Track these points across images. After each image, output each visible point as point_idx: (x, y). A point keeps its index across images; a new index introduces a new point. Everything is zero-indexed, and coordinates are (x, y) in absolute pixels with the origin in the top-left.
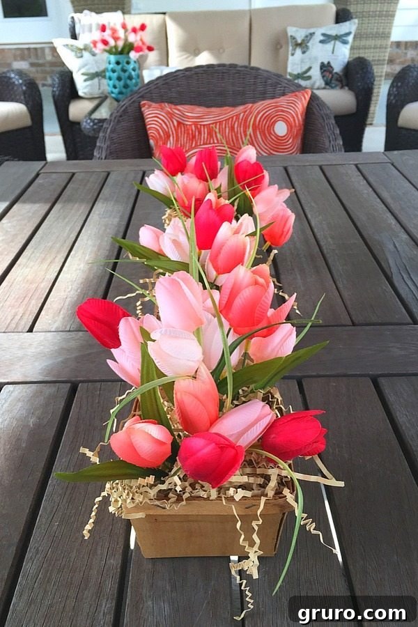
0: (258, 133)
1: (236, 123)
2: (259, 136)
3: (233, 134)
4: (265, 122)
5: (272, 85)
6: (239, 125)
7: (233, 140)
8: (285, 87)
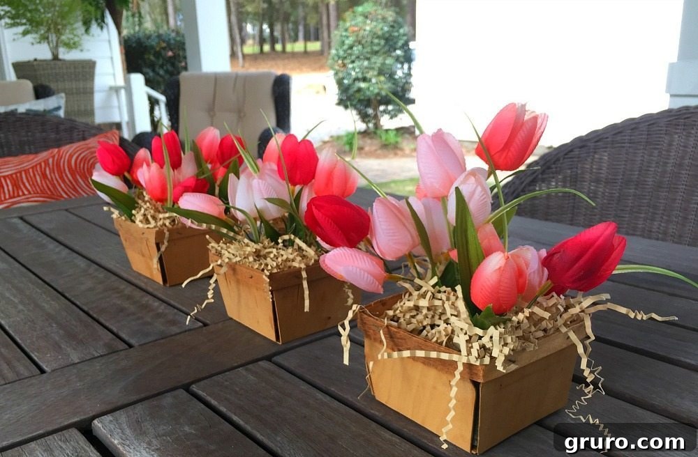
0: (78, 177)
1: (47, 169)
2: (80, 180)
3: (48, 182)
4: (82, 165)
5: (65, 130)
6: (52, 171)
7: (49, 189)
8: (83, 131)
